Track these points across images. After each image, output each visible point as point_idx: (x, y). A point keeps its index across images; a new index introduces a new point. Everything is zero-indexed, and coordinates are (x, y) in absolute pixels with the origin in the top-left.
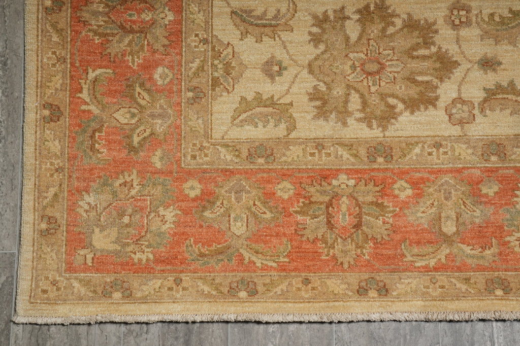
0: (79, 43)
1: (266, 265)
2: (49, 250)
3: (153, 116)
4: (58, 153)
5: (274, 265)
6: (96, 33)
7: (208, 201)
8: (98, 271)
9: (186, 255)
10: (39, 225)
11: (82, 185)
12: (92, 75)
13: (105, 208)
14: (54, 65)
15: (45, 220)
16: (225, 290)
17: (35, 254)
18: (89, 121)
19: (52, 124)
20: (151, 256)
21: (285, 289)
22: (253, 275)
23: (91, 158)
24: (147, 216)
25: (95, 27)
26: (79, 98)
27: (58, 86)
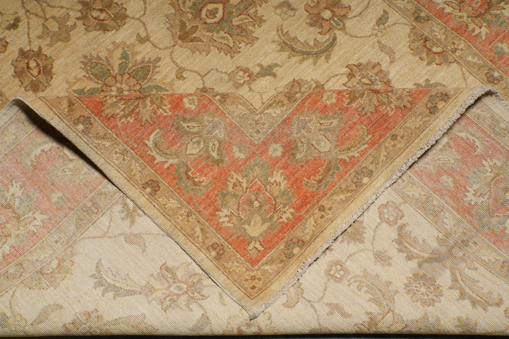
0: (123, 133)
1: (361, 151)
2: (231, 264)
3: (209, 132)
4: (179, 205)
5: (366, 146)
6: (125, 116)
7: (292, 149)
8: (271, 248)
9: (311, 190)
10: (210, 255)
11: (211, 209)
12: (150, 144)
13: (238, 210)
14: (124, 160)
15: (211, 249)
16: (353, 187)
17: (225, 273)
18: (177, 171)
19: (158, 193)
20: (292, 210)
21: (386, 153)
22: (360, 164)
23: (200, 190)
24: (266, 190)
25: (122, 113)
26: (157, 163)
27: (139, 169)
